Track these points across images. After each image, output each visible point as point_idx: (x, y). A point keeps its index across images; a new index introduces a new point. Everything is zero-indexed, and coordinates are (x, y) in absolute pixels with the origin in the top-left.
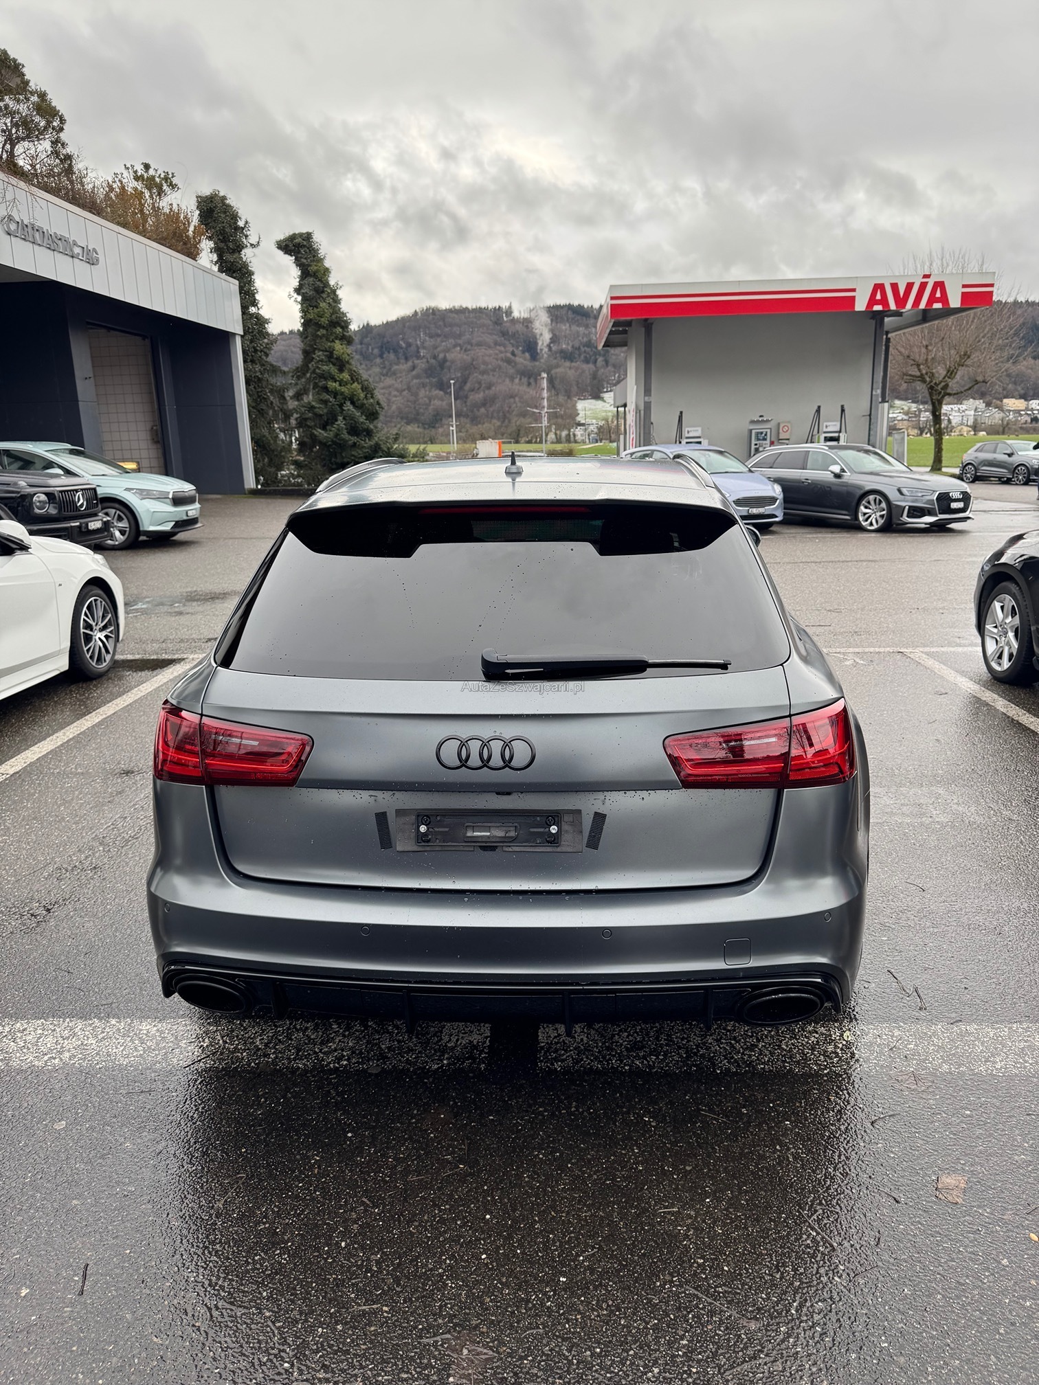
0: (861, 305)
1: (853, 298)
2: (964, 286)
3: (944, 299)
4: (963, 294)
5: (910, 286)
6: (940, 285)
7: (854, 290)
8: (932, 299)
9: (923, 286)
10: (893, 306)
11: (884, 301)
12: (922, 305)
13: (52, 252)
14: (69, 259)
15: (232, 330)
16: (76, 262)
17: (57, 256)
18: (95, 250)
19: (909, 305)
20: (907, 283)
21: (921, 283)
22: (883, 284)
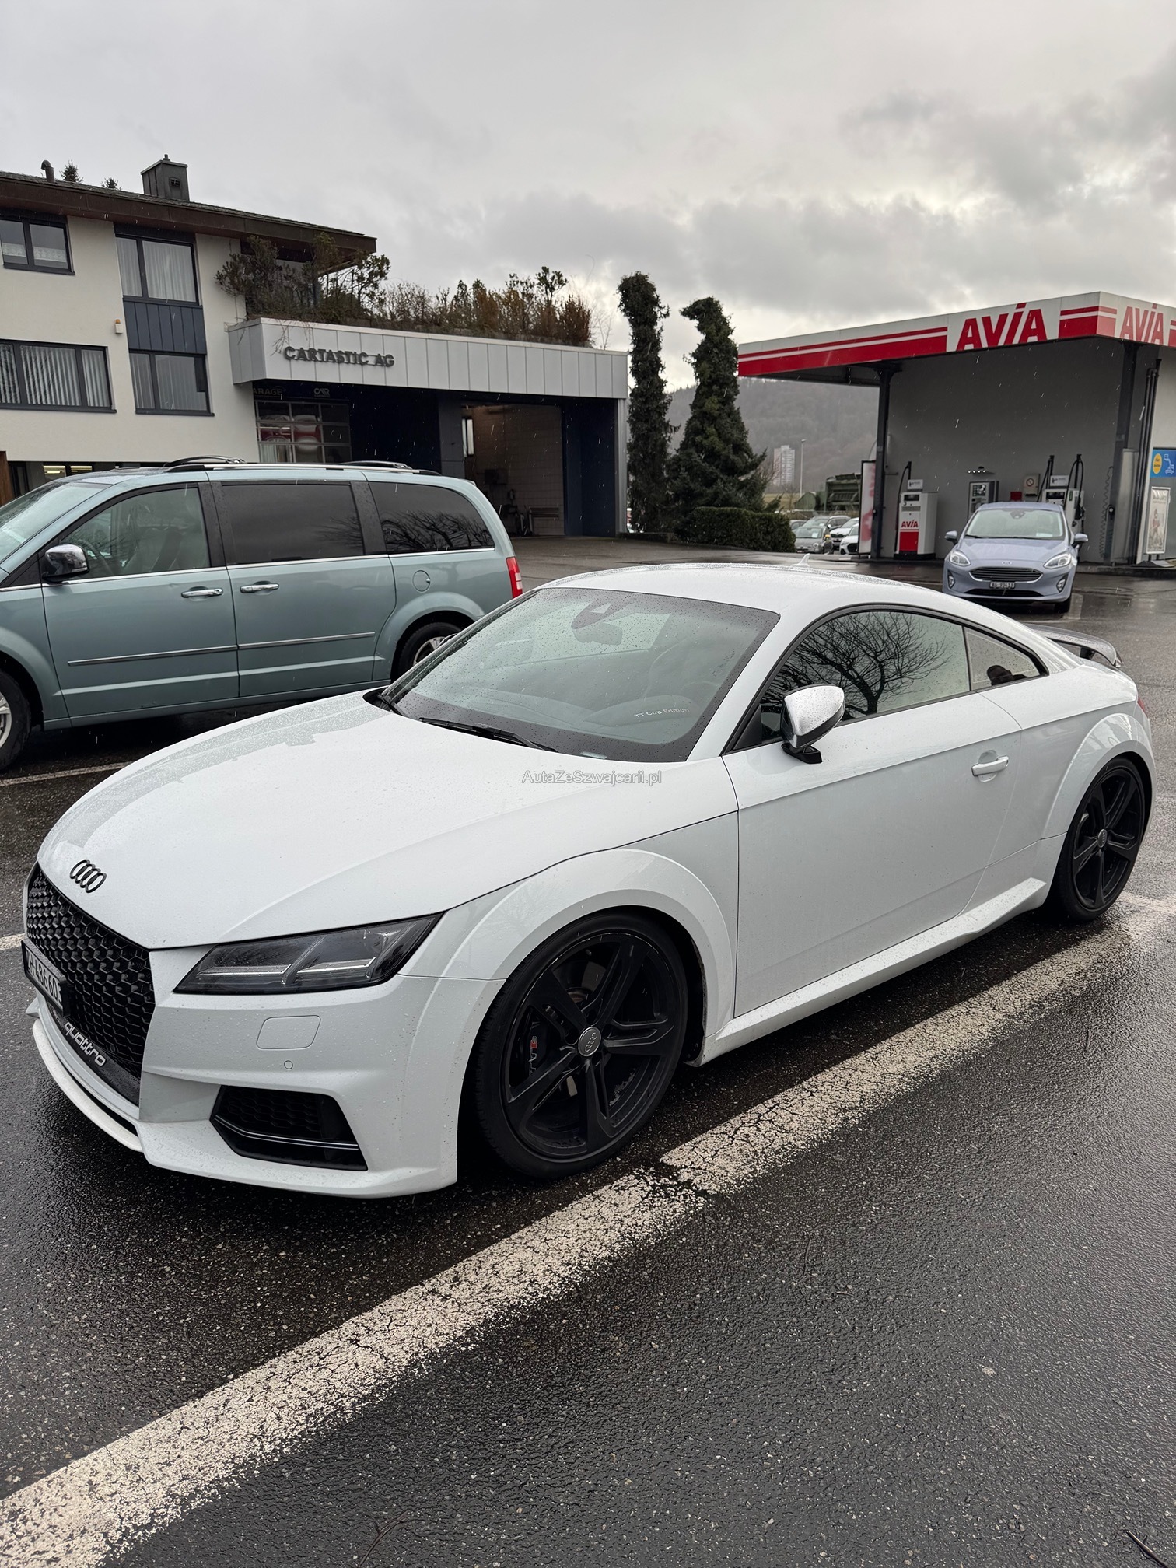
1: (944, 338)
2: (1063, 313)
3: (1041, 330)
5: (1003, 319)
6: (1036, 314)
7: (945, 329)
8: (1027, 332)
9: (1018, 316)
10: (985, 344)
11: (976, 339)
12: (1016, 341)
13: (337, 364)
14: (358, 367)
15: (615, 397)
16: (366, 368)
17: (343, 366)
18: (390, 356)
19: (1001, 342)
20: (1001, 316)
21: (1015, 313)
22: (975, 319)
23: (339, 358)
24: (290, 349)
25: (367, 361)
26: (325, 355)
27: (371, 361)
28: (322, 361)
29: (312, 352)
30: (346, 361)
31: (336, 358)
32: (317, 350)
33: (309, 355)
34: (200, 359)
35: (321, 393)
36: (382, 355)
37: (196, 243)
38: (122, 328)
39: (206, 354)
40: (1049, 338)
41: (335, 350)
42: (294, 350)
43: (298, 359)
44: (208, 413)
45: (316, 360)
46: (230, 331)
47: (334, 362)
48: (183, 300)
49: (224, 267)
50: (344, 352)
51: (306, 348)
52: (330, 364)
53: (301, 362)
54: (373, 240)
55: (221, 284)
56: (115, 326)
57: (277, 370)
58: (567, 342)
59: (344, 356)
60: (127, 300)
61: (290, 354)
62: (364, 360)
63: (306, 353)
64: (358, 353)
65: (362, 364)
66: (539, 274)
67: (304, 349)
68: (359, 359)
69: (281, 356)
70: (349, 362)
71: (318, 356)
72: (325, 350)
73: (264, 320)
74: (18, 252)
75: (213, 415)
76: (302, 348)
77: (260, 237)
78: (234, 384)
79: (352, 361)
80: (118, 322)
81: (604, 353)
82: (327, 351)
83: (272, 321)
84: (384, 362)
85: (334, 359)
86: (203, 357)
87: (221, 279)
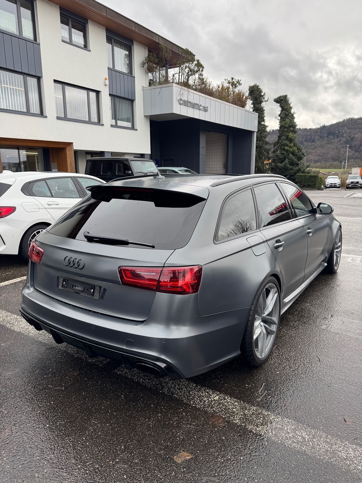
13: (193, 109)
34: (128, 103)
37: (133, 45)
38: (107, 82)
39: (135, 100)
41: (193, 102)
44: (133, 128)
46: (144, 90)
53: (184, 106)
55: (143, 67)
56: (105, 81)
57: (177, 109)
60: (109, 69)
69: (178, 103)
74: (66, 35)
75: (137, 130)
78: (144, 116)
80: (106, 79)
86: (132, 101)
87: (143, 64)
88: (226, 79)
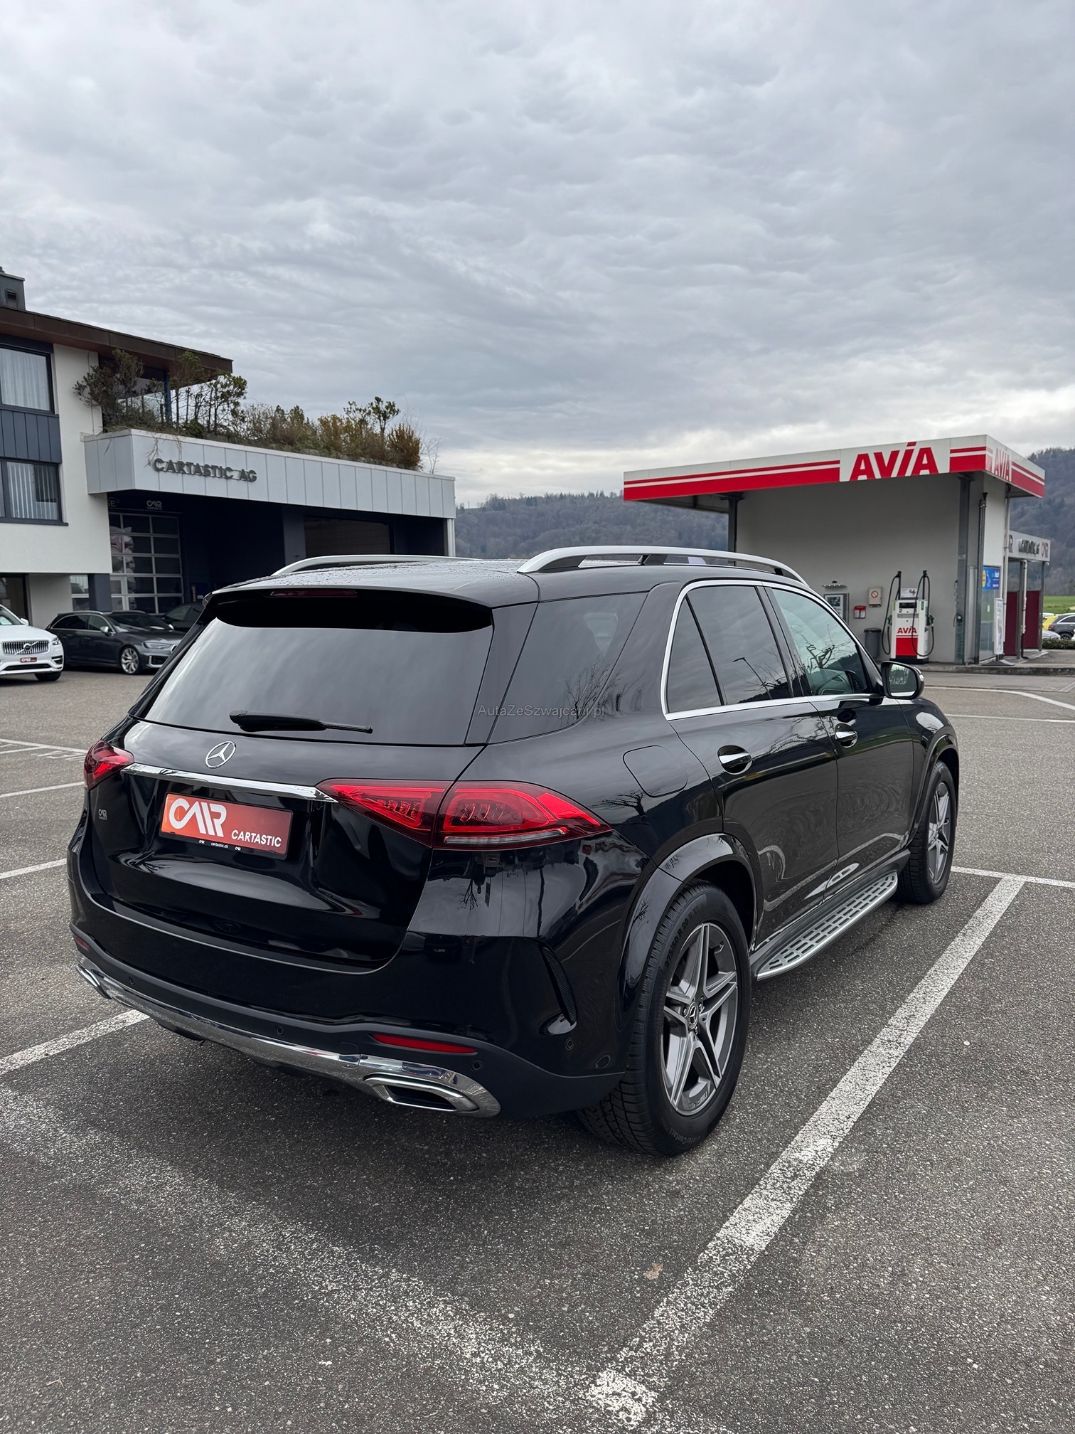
0: (845, 476)
1: (838, 469)
2: (952, 451)
3: (932, 465)
4: (951, 459)
5: (894, 455)
6: (926, 452)
7: (838, 462)
8: (919, 466)
9: (908, 454)
10: (878, 475)
11: (869, 471)
12: (909, 473)
13: (203, 477)
14: (223, 480)
15: (445, 517)
16: (230, 481)
17: (209, 479)
18: (252, 472)
19: (894, 474)
20: (892, 452)
21: (906, 451)
22: (867, 455)
23: (205, 471)
24: (160, 461)
25: (232, 476)
26: (192, 468)
27: (236, 475)
28: (190, 474)
29: (181, 464)
30: (212, 475)
31: (203, 472)
32: (185, 463)
33: (178, 468)
34: (52, 469)
35: (153, 506)
36: (245, 470)
37: (53, 352)
39: (61, 463)
40: (940, 471)
41: (202, 464)
42: (163, 462)
43: (167, 471)
44: (60, 521)
45: (184, 473)
46: (87, 440)
47: (201, 474)
48: (37, 408)
49: (84, 377)
50: (210, 465)
51: (175, 461)
52: (197, 477)
53: (169, 474)
54: (230, 362)
55: (81, 394)
57: (147, 481)
58: (400, 466)
59: (210, 469)
61: (160, 466)
62: (229, 474)
63: (174, 465)
64: (224, 467)
65: (227, 478)
66: (372, 404)
67: (173, 461)
68: (224, 473)
69: (150, 469)
70: (215, 476)
71: (185, 469)
72: (192, 464)
73: (134, 431)
75: (67, 524)
76: (171, 461)
77: (126, 351)
78: (93, 495)
79: (217, 476)
81: (433, 477)
82: (195, 464)
83: (143, 433)
84: (248, 477)
85: (200, 472)
86: (56, 466)
87: (80, 389)
88: (351, 403)
